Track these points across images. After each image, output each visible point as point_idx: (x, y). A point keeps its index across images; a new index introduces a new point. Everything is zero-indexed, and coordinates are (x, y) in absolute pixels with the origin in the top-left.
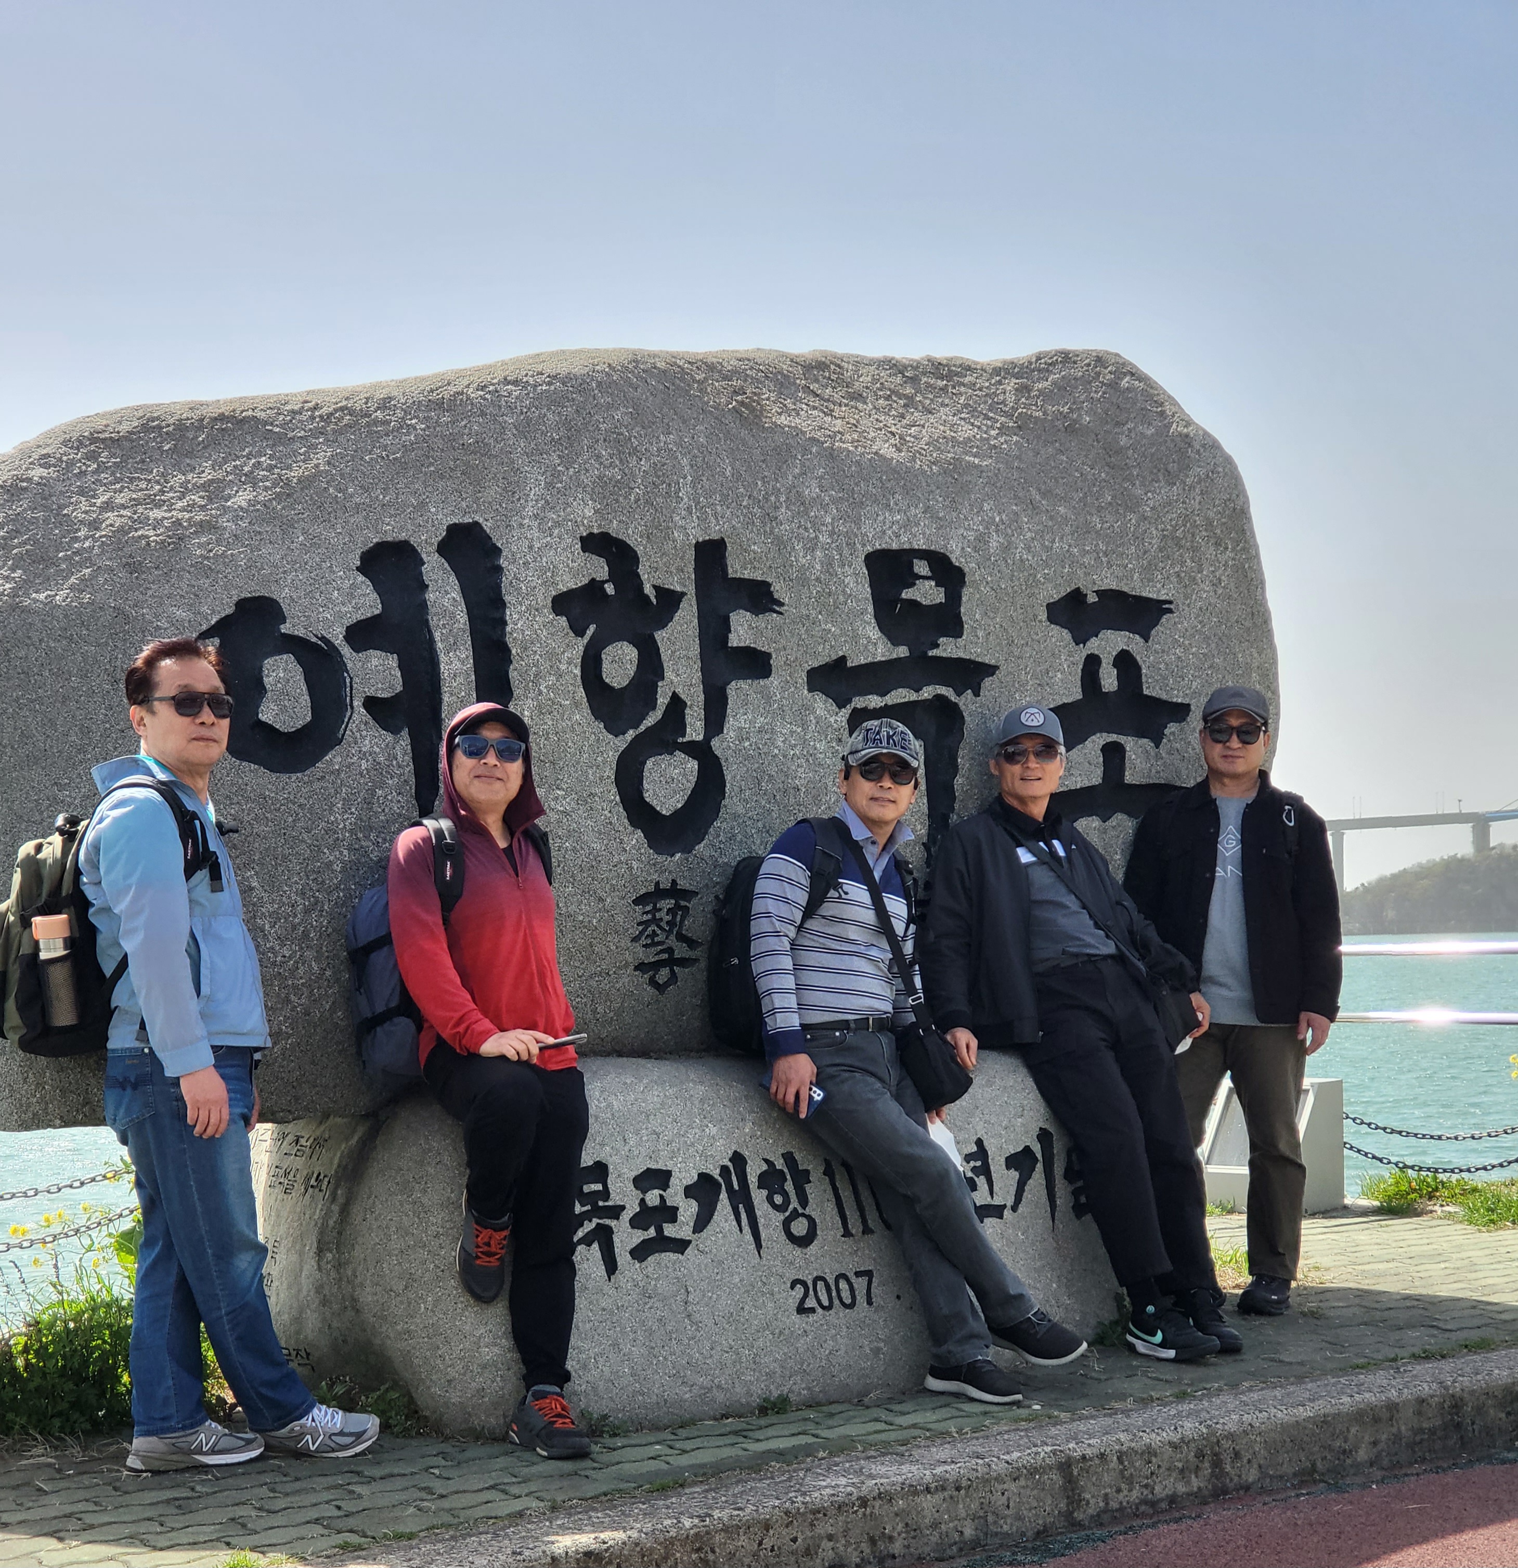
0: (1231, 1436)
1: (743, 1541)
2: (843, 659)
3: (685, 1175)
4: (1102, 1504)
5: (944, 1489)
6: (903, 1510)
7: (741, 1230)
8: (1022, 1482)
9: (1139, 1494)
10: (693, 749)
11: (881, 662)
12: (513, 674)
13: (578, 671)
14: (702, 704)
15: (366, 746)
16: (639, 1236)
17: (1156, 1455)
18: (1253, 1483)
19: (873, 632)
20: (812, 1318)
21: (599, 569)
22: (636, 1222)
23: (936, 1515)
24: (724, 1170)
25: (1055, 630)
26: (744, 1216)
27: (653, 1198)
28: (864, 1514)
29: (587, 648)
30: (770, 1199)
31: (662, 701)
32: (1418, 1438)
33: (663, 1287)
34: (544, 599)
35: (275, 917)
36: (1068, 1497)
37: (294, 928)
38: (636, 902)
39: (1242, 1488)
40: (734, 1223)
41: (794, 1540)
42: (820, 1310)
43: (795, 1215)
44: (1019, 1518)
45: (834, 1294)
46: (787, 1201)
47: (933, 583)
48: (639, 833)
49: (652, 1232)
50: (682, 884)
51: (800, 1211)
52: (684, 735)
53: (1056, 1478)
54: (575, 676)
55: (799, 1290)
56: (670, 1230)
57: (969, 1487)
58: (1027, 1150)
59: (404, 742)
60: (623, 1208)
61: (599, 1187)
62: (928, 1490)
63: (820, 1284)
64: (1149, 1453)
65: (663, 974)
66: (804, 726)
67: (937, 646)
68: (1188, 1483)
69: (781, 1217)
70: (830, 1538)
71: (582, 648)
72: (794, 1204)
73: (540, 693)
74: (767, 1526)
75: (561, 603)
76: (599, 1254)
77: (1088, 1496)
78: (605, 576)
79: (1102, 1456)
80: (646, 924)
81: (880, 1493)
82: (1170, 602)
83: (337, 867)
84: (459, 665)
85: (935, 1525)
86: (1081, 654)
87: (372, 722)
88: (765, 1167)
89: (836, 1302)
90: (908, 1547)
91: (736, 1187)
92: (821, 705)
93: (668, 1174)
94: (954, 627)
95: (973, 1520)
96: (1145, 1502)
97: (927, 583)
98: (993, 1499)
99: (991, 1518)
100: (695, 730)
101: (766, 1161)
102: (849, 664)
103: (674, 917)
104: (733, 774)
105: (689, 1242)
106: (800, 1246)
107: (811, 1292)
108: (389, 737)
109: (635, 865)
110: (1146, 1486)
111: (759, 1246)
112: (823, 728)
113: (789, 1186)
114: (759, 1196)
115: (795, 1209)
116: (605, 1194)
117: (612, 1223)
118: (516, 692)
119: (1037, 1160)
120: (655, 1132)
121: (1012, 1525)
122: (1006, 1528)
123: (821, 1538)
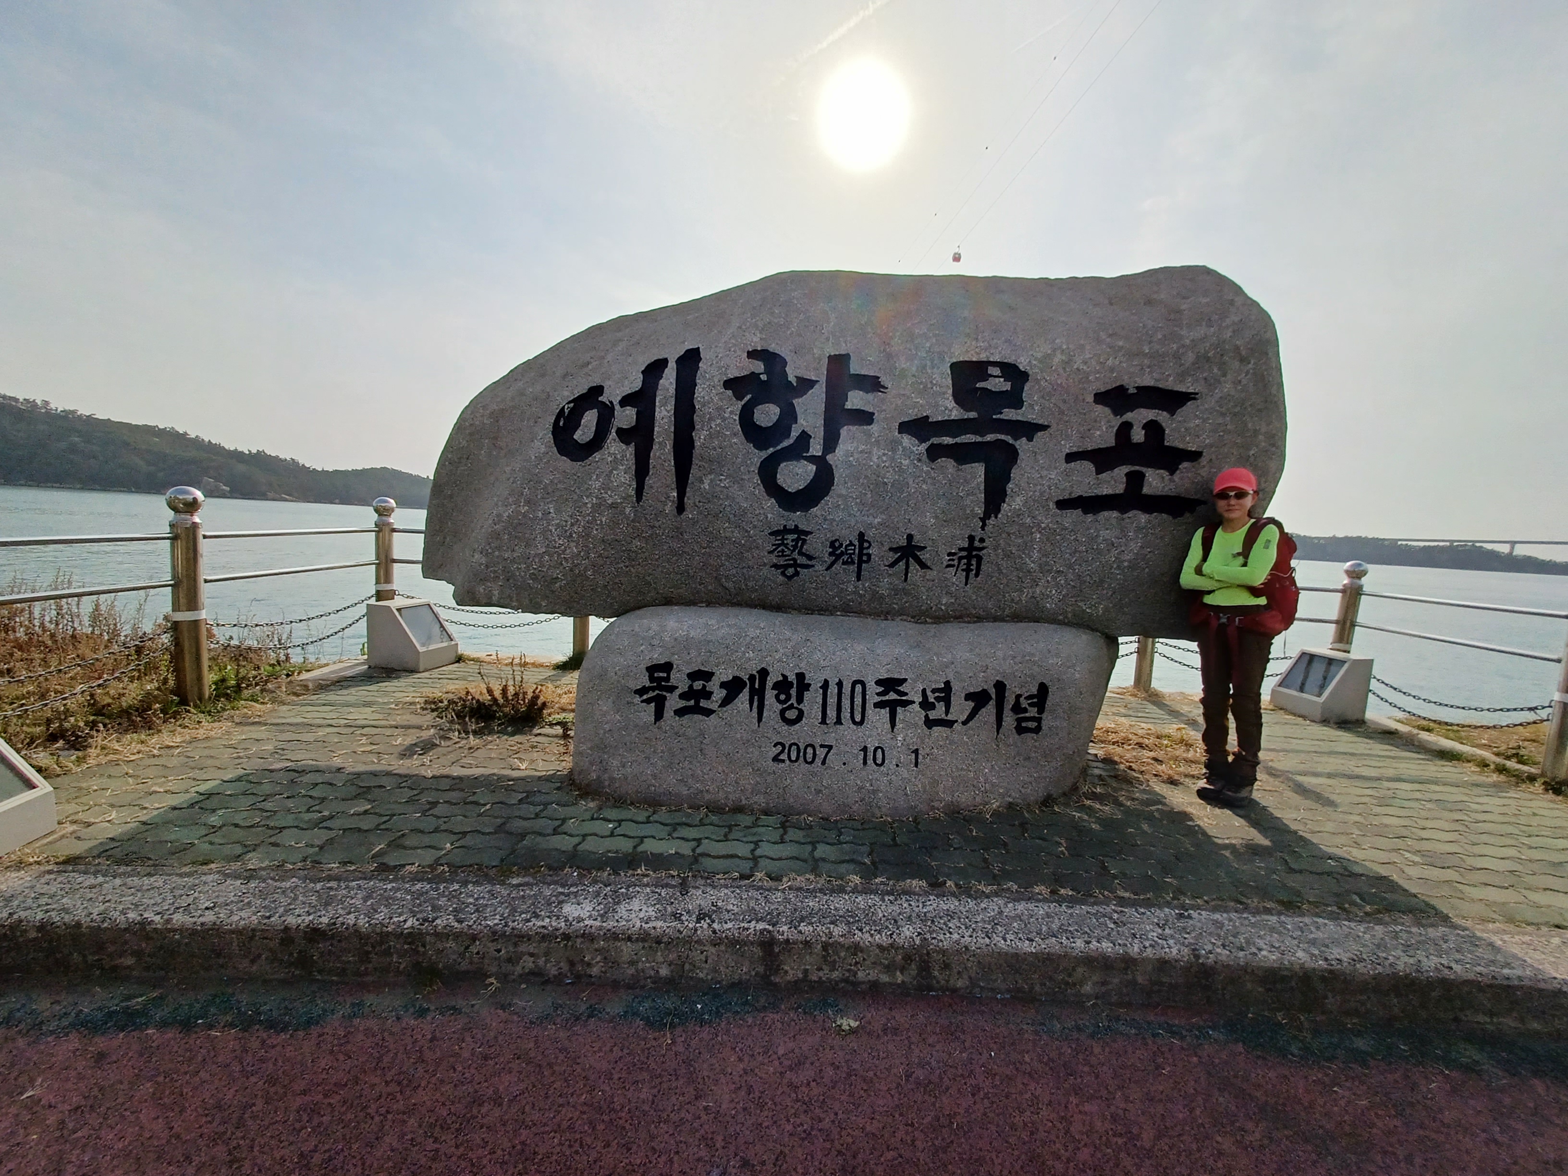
0: (944, 952)
1: (451, 944)
2: (927, 417)
3: (724, 674)
4: (801, 976)
5: (644, 940)
6: (603, 948)
7: (751, 710)
8: (723, 948)
9: (841, 975)
10: (812, 459)
11: (953, 420)
12: (696, 418)
13: (737, 418)
14: (822, 437)
15: (612, 450)
16: (682, 704)
17: (862, 951)
18: (960, 989)
19: (951, 403)
20: (782, 765)
21: (758, 367)
22: (682, 696)
23: (635, 957)
24: (752, 678)
25: (1099, 408)
26: (755, 704)
27: (698, 685)
28: (566, 945)
29: (744, 407)
30: (777, 697)
31: (795, 433)
32: (1156, 988)
33: (690, 732)
34: (719, 380)
35: (558, 526)
36: (766, 965)
37: (566, 531)
38: (771, 534)
39: (948, 990)
40: (748, 706)
41: (499, 951)
42: (788, 762)
43: (791, 707)
44: (715, 970)
45: (801, 754)
46: (789, 697)
47: (1002, 380)
48: (773, 500)
49: (692, 703)
50: (801, 527)
51: (795, 705)
52: (808, 451)
53: (758, 951)
54: (735, 420)
55: (780, 748)
56: (703, 703)
57: (669, 943)
58: (984, 691)
59: (631, 449)
60: (677, 687)
61: (665, 675)
62: (629, 939)
63: (794, 748)
64: (856, 948)
65: (791, 571)
66: (894, 450)
67: (1001, 413)
68: (894, 976)
69: (780, 707)
70: (532, 955)
71: (740, 407)
72: (793, 701)
73: (711, 427)
74: (474, 938)
75: (729, 384)
76: (653, 710)
77: (786, 968)
78: (762, 371)
79: (807, 943)
80: (779, 545)
81: (584, 934)
82: (1197, 394)
83: (589, 505)
84: (666, 413)
85: (632, 963)
86: (1117, 422)
87: (617, 440)
88: (781, 678)
89: (802, 759)
90: (605, 972)
91: (757, 686)
92: (907, 440)
93: (712, 674)
94: (1018, 403)
95: (670, 965)
96: (846, 981)
97: (997, 380)
98: (691, 954)
99: (687, 967)
100: (816, 449)
101: (783, 675)
102: (930, 420)
103: (797, 543)
104: (839, 474)
105: (715, 711)
106: (787, 724)
107: (786, 751)
108: (624, 447)
109: (769, 516)
110: (849, 971)
111: (760, 719)
112: (907, 453)
113: (793, 692)
114: (770, 695)
115: (792, 704)
116: (667, 679)
117: (668, 695)
118: (697, 427)
119: (991, 698)
120: (710, 652)
121: (707, 974)
122: (701, 975)
123: (523, 954)
